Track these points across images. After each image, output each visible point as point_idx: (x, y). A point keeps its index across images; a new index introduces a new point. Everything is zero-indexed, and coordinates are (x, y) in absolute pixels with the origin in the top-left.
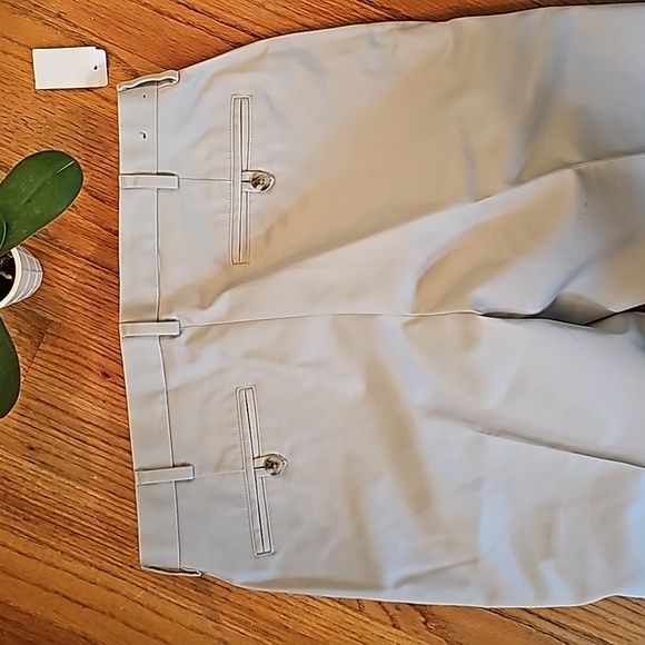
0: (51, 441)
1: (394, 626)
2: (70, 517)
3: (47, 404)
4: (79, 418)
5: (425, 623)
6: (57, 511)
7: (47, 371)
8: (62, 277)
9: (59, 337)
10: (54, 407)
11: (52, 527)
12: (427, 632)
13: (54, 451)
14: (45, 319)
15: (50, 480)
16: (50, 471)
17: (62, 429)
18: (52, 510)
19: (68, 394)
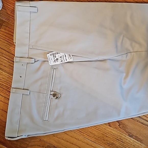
0: (3, 61)
1: (109, 126)
2: (8, 86)
3: (2, 49)
4: (12, 54)
5: (119, 126)
6: (4, 84)
7: (2, 38)
8: (9, 6)
9: (7, 27)
10: (4, 50)
11: (2, 89)
12: (119, 128)
13: (4, 64)
14: (2, 20)
15: (2, 74)
16: (2, 71)
17: (7, 57)
18: (2, 83)
19: (9, 46)
